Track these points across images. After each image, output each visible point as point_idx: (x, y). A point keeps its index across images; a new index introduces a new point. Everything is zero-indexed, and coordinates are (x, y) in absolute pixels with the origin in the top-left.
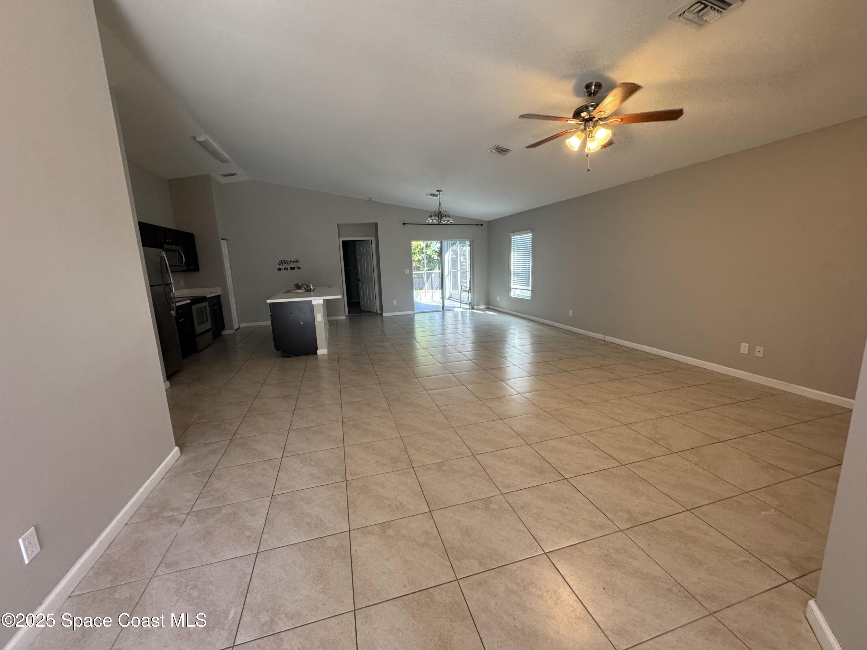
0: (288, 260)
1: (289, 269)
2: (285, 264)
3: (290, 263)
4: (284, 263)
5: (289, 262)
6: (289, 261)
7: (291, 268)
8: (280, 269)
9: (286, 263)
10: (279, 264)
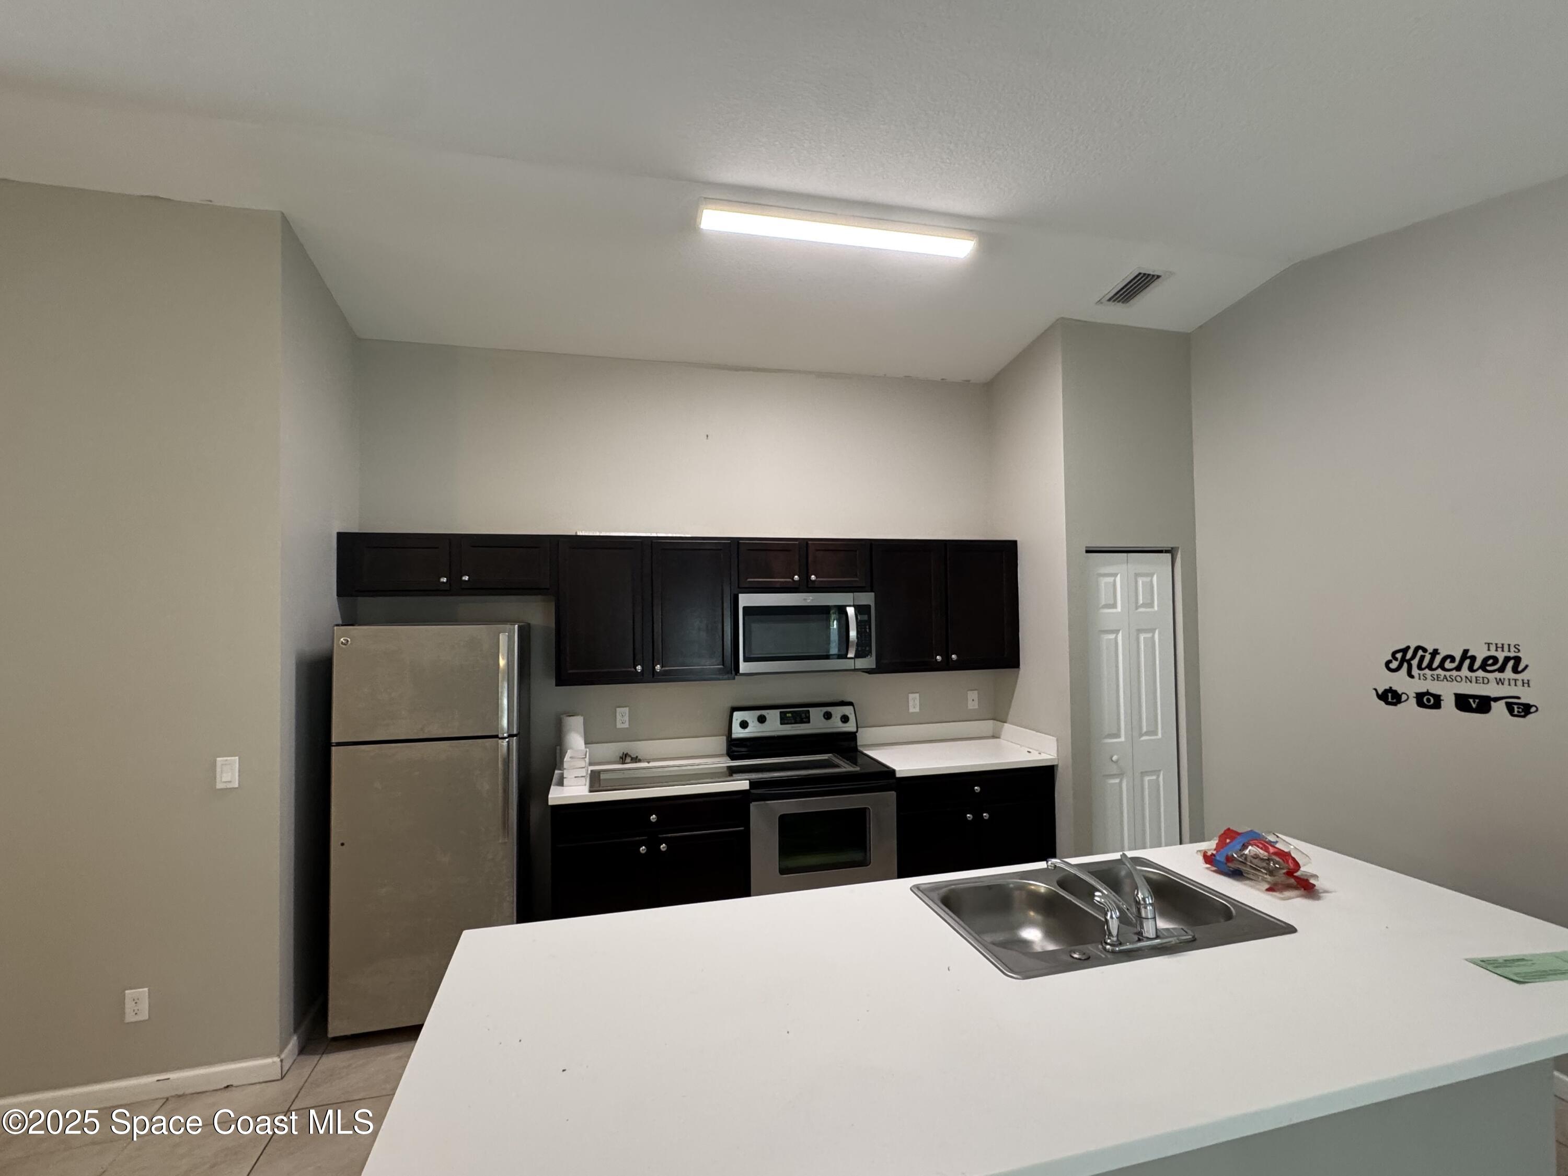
0: (1443, 653)
1: (1449, 702)
2: (1427, 671)
3: (1458, 668)
4: (1420, 667)
5: (1448, 665)
6: (1453, 659)
7: (1463, 702)
8: (1391, 697)
9: (1430, 667)
10: (1387, 664)
